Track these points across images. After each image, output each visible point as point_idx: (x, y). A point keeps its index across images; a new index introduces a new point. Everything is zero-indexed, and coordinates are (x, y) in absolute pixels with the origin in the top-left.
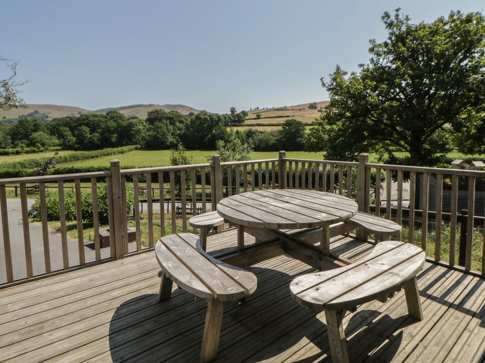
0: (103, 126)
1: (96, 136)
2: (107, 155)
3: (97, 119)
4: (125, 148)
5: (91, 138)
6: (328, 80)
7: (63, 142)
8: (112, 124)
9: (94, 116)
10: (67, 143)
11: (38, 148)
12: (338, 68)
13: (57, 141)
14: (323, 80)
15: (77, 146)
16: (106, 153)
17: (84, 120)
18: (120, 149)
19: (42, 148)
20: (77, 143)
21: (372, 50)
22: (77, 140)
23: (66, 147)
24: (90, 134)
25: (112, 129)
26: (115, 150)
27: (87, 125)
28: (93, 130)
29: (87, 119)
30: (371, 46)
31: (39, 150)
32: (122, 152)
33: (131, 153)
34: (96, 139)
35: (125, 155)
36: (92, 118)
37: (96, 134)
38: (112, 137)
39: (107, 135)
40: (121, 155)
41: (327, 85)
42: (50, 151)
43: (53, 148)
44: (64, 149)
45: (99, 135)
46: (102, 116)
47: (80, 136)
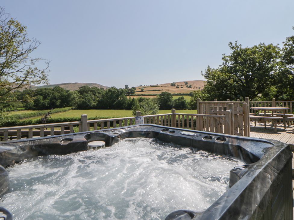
0: (51, 95)
1: (47, 101)
2: (56, 113)
3: (47, 91)
4: (66, 108)
5: (43, 103)
6: (204, 73)
7: (26, 105)
8: (57, 94)
9: (46, 89)
10: (28, 106)
11: (11, 109)
12: (209, 67)
13: (21, 105)
14: (202, 72)
15: (34, 107)
16: (56, 111)
17: (39, 92)
18: (63, 109)
19: (13, 109)
20: (34, 106)
21: (223, 59)
22: (34, 103)
23: (27, 108)
24: (43, 100)
25: (57, 97)
26: (61, 109)
27: (41, 95)
28: (45, 98)
29: (42, 91)
30: (223, 57)
31: (12, 110)
32: (65, 111)
33: (69, 111)
34: (47, 103)
35: (66, 113)
36: (45, 91)
37: (47, 100)
38: (57, 102)
39: (54, 100)
40: (64, 113)
41: (204, 75)
42: (17, 111)
43: (20, 109)
44: (26, 109)
45: (49, 101)
46: (51, 90)
47: (37, 101)
